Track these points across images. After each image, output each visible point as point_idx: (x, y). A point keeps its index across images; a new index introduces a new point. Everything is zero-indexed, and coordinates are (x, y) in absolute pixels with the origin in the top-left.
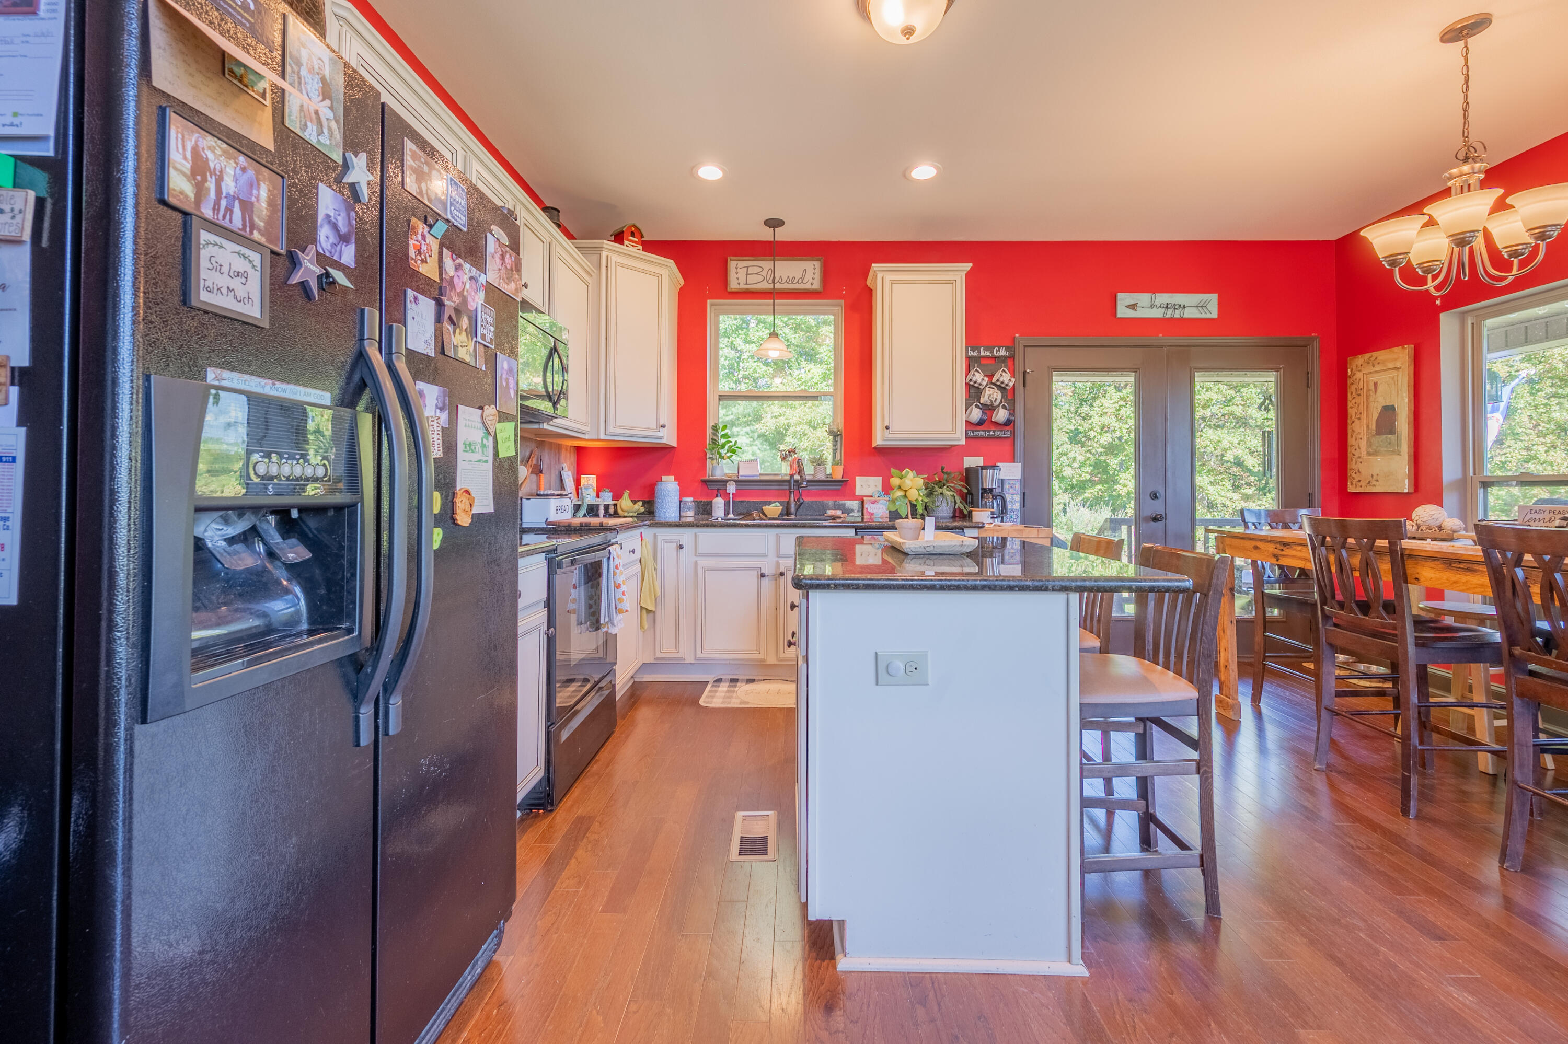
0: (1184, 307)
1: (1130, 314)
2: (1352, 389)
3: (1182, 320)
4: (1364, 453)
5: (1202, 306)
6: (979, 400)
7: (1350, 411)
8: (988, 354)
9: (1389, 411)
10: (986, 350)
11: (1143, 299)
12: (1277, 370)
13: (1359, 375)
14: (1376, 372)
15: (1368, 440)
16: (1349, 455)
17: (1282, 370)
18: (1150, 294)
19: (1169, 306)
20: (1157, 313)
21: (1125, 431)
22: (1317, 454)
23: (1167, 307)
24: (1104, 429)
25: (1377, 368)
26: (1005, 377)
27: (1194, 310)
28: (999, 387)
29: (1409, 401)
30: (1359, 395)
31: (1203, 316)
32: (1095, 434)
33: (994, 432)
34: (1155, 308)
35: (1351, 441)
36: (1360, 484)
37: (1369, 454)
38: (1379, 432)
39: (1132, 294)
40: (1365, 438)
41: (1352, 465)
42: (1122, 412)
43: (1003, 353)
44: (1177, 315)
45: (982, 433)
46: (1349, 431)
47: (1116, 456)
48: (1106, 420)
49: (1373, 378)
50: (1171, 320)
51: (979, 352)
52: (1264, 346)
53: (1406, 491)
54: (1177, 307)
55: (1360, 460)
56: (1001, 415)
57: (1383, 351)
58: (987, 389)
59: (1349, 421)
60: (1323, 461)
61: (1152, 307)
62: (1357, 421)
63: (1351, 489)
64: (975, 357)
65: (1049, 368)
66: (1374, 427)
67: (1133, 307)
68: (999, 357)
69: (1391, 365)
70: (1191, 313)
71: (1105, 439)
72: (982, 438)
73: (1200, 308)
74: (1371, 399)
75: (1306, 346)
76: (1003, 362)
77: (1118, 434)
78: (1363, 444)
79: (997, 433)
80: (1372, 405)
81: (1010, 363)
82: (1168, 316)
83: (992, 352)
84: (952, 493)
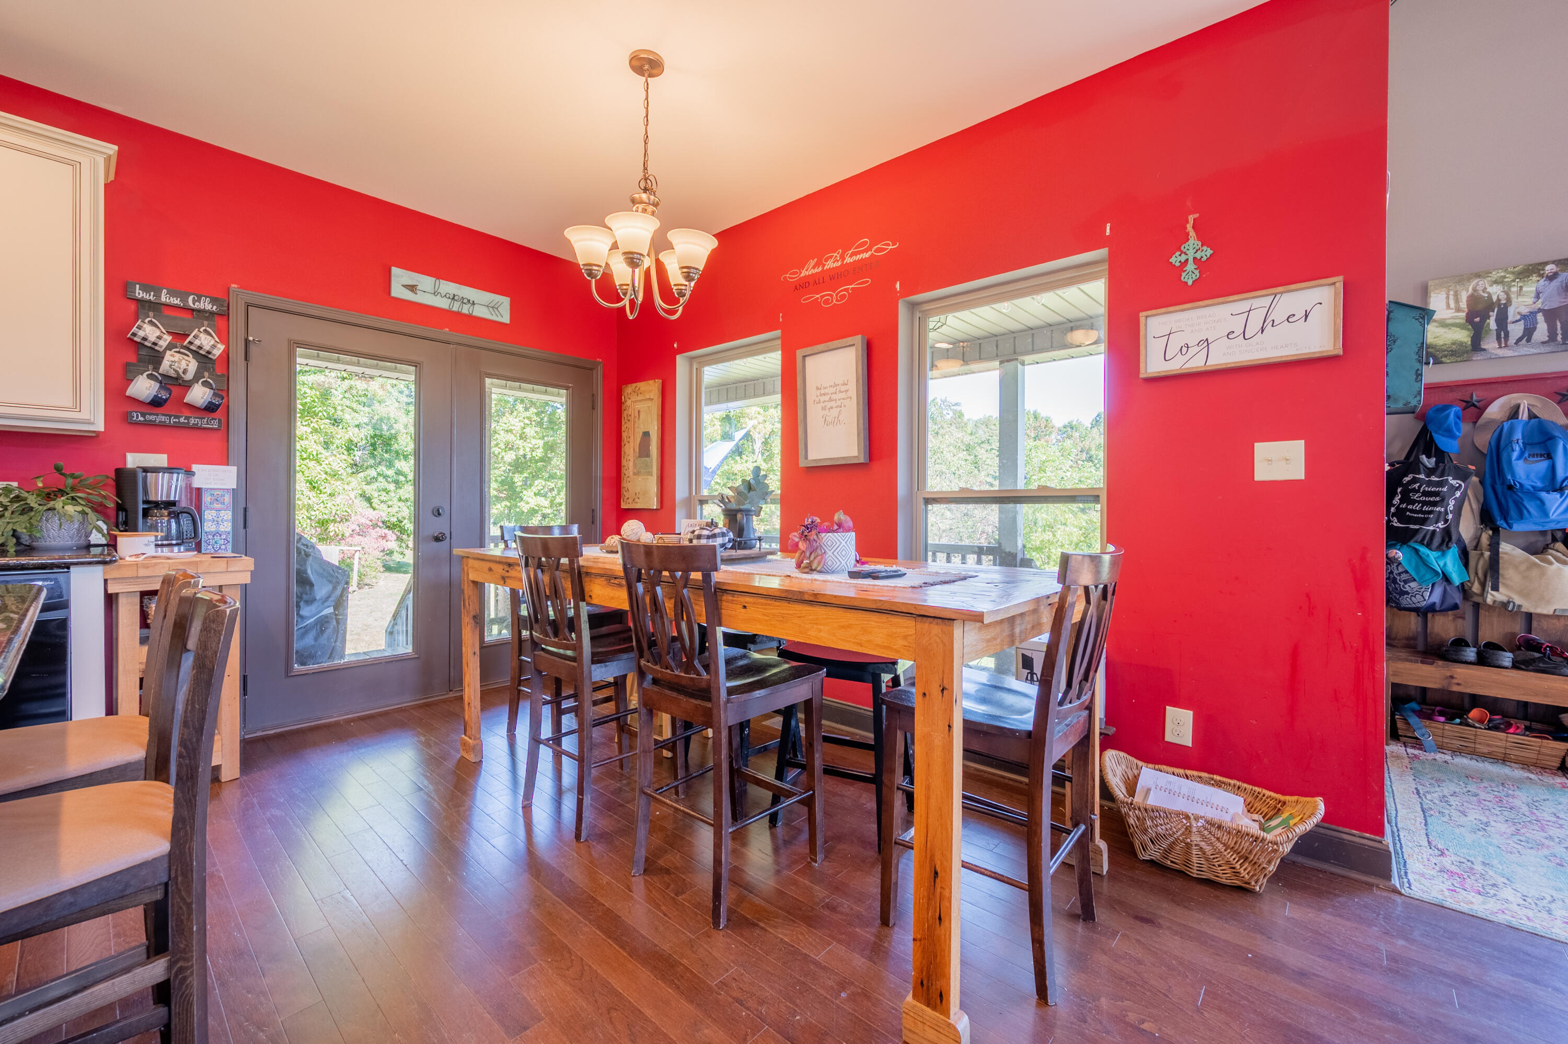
0: (474, 304)
1: (407, 295)
2: (624, 414)
3: (470, 317)
4: (631, 473)
5: (494, 307)
6: (156, 368)
7: (623, 434)
8: (176, 301)
9: (646, 434)
10: (171, 294)
11: (426, 282)
12: (567, 388)
13: (629, 403)
14: (641, 401)
15: (634, 462)
16: (622, 474)
17: (571, 389)
18: (434, 279)
19: (456, 298)
20: (442, 303)
21: (528, 450)
22: (599, 473)
23: (453, 298)
24: (509, 447)
25: (640, 398)
26: (206, 340)
27: (485, 309)
28: (196, 354)
29: (658, 428)
30: (629, 420)
31: (494, 318)
32: (500, 450)
33: (187, 418)
34: (439, 296)
35: (624, 462)
36: (628, 501)
37: (634, 474)
38: (640, 456)
39: (410, 272)
40: (632, 460)
41: (624, 484)
42: (527, 430)
43: (206, 305)
44: (465, 310)
45: (163, 418)
46: (623, 453)
47: (521, 473)
48: (510, 437)
49: (639, 406)
50: (458, 314)
51: (158, 295)
52: (554, 362)
53: (655, 508)
54: (465, 301)
55: (629, 479)
56: (199, 395)
57: (643, 383)
58: (168, 353)
59: (623, 444)
60: (604, 479)
61: (435, 293)
62: (627, 444)
63: (624, 506)
64: (150, 301)
65: (289, 341)
66: (637, 450)
67: (412, 288)
68: (199, 311)
69: (648, 397)
70: (480, 312)
71: (509, 456)
72: (162, 425)
73: (491, 309)
74: (636, 425)
75: (592, 369)
76: (207, 318)
77: (521, 452)
78: (631, 464)
79: (192, 421)
80: (637, 430)
81: (221, 322)
82: (455, 309)
83: (185, 300)
84: (79, 508)
